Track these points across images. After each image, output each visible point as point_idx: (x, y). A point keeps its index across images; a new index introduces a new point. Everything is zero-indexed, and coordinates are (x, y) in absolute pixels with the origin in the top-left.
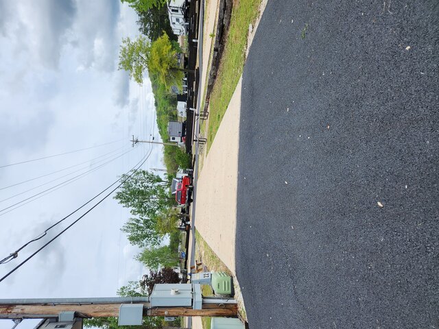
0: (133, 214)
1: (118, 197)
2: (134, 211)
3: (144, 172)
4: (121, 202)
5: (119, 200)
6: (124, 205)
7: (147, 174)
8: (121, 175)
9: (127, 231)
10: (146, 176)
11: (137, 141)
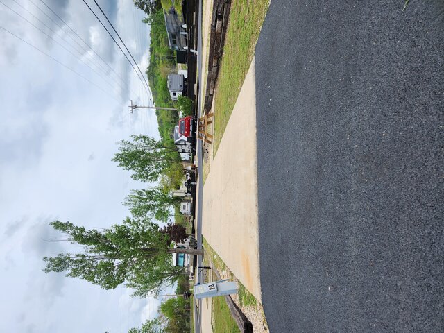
0: (135, 179)
1: (117, 159)
2: (136, 176)
3: (144, 138)
4: (121, 165)
5: (118, 163)
6: (124, 167)
7: (148, 140)
8: (120, 141)
9: (129, 204)
10: (147, 142)
11: (136, 107)
